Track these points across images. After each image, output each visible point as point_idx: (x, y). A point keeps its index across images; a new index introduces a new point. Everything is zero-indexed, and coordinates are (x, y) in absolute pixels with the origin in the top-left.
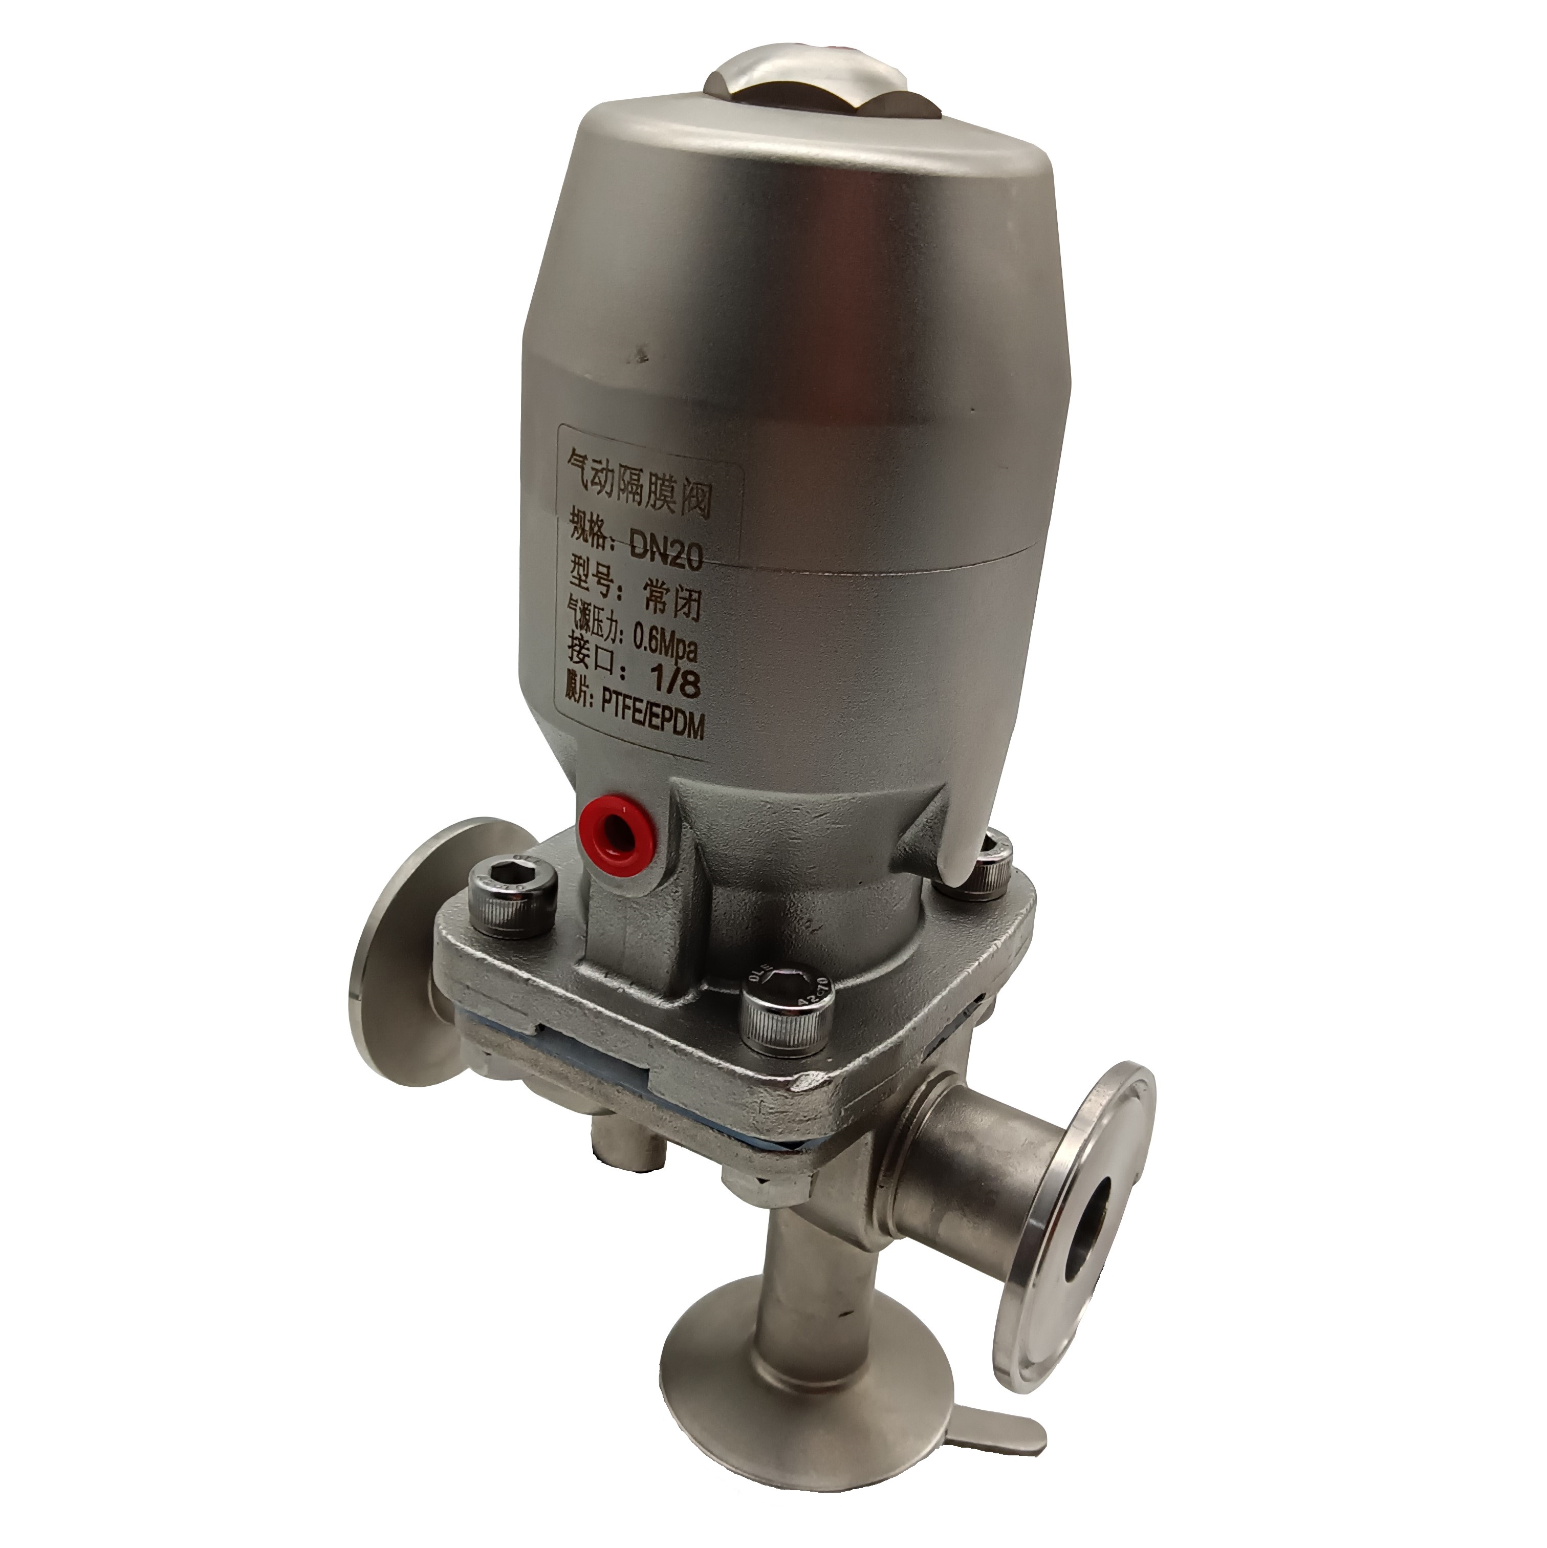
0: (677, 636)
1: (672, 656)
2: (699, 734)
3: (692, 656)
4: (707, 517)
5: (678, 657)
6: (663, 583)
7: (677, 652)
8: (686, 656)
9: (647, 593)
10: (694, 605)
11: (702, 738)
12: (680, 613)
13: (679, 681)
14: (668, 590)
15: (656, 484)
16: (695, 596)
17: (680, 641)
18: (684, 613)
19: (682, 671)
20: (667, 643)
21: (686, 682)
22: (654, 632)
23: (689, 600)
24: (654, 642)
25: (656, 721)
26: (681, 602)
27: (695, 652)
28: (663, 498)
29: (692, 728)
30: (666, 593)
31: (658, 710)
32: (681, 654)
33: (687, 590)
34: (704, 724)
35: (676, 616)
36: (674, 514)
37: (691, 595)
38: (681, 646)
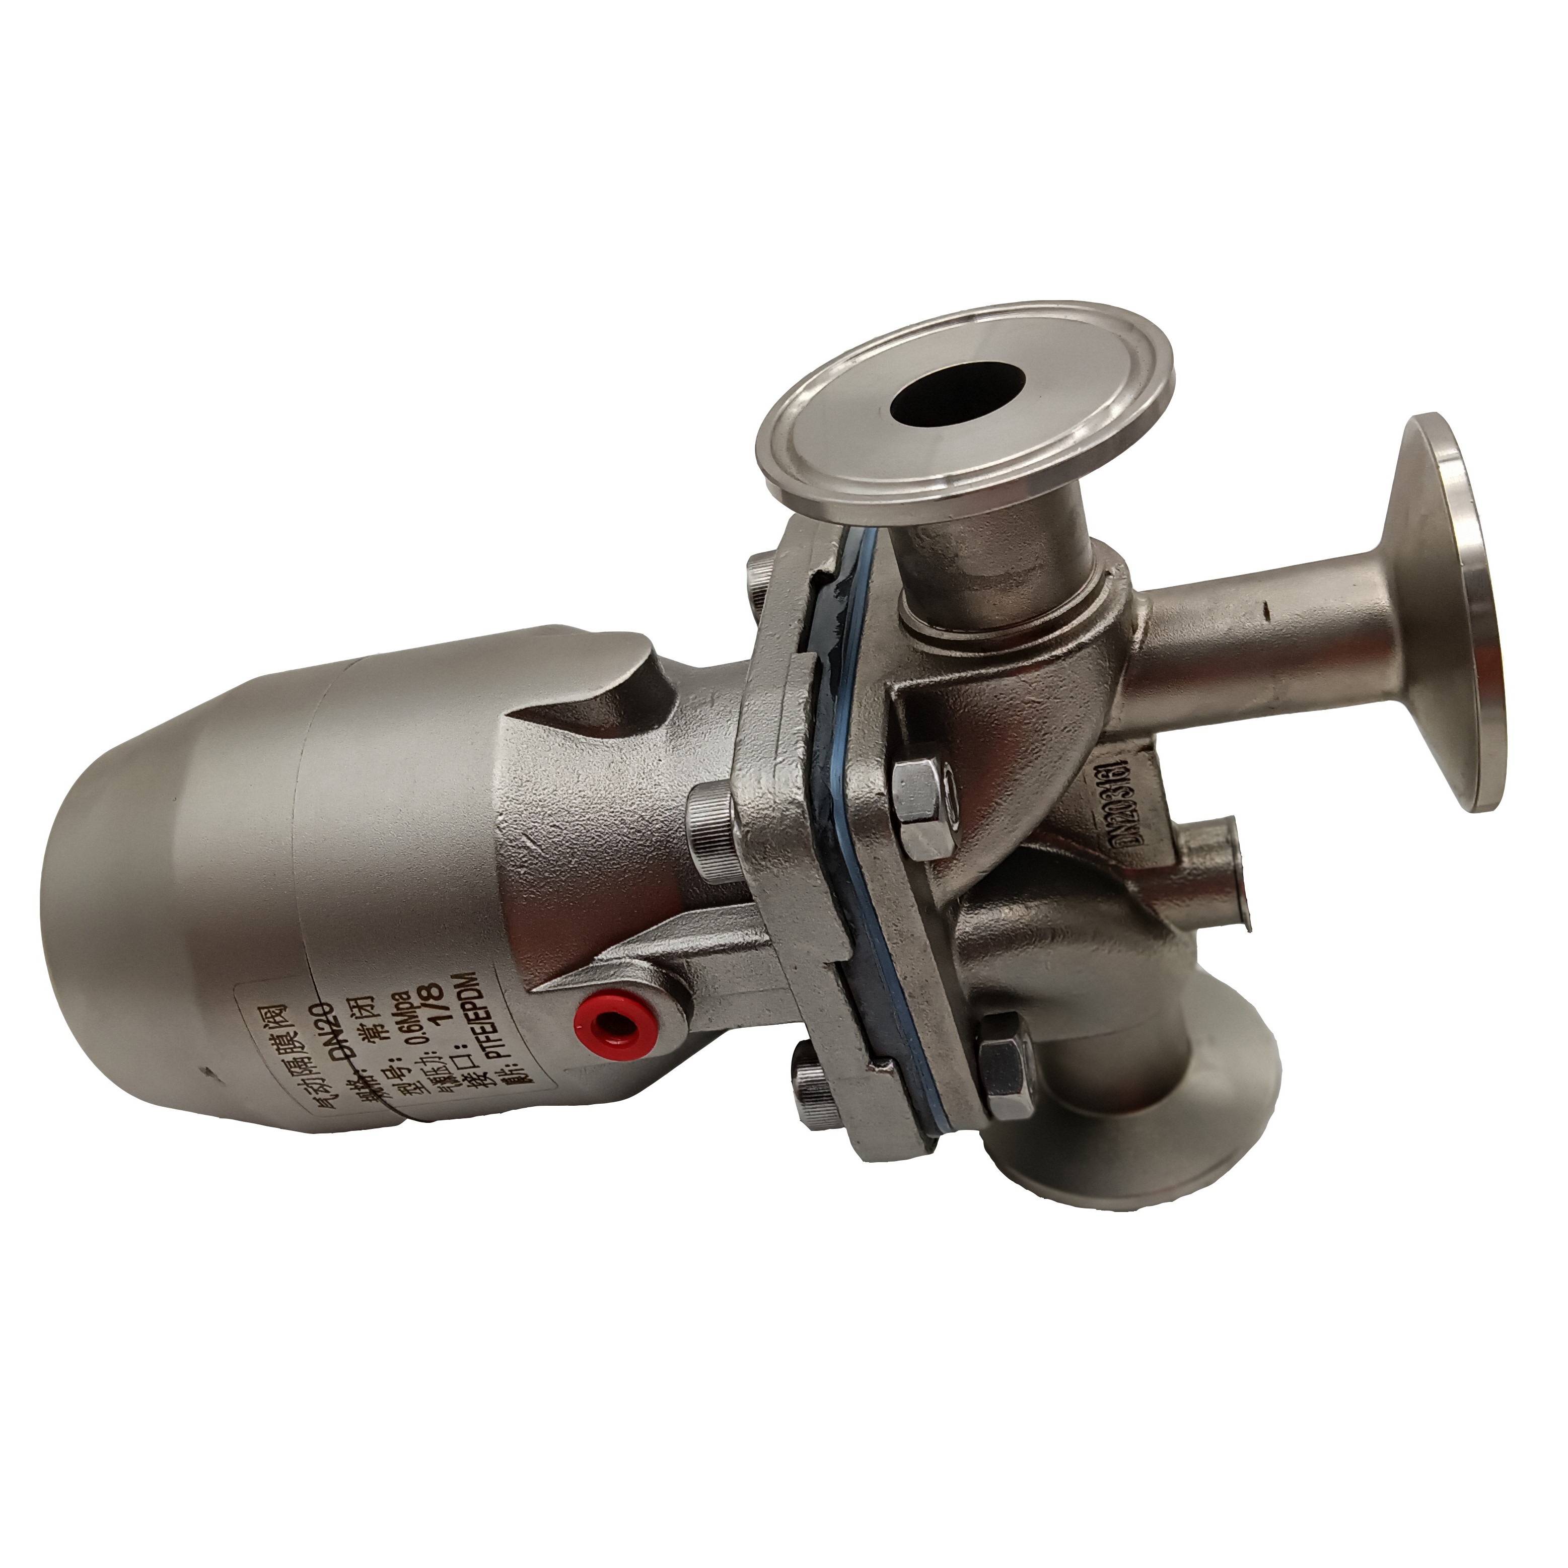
0: (395, 1011)
1: (415, 1012)
2: (470, 976)
3: (405, 996)
4: (285, 1008)
5: (412, 1006)
6: (358, 1029)
7: (407, 1009)
8: (407, 1001)
9: (376, 1040)
10: (360, 1002)
11: (474, 974)
12: (375, 1012)
13: (431, 1002)
14: (361, 1025)
15: (285, 1049)
16: (353, 1003)
17: (397, 1006)
18: (372, 1009)
19: (423, 1002)
20: (406, 1018)
21: (430, 996)
22: (405, 1029)
23: (360, 1008)
24: (413, 1028)
25: (482, 1014)
26: (365, 1013)
27: (400, 994)
28: (291, 1042)
29: (469, 984)
30: (365, 1026)
31: (471, 1015)
32: (408, 1006)
33: (352, 1011)
34: (461, 974)
35: (379, 1015)
36: (297, 1031)
37: (354, 1007)
38: (401, 1006)
